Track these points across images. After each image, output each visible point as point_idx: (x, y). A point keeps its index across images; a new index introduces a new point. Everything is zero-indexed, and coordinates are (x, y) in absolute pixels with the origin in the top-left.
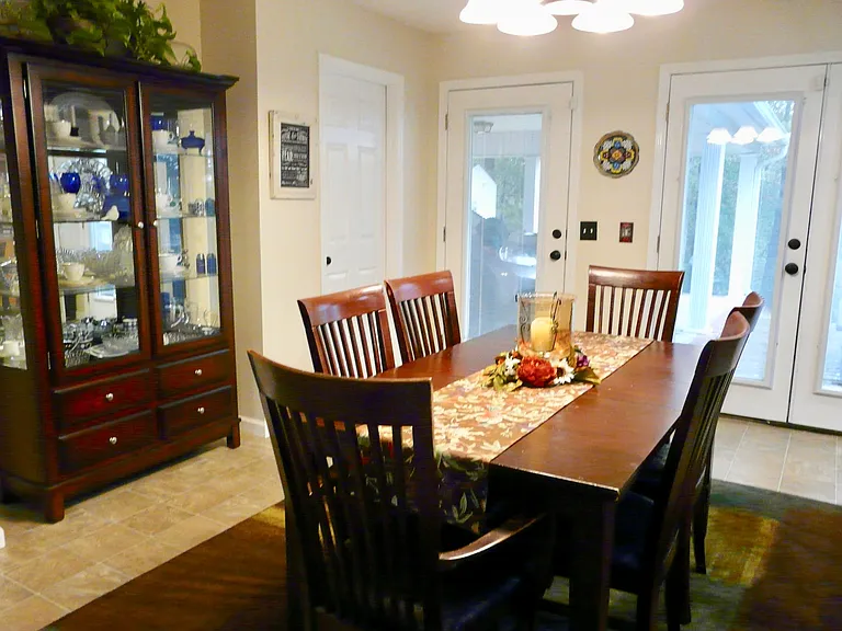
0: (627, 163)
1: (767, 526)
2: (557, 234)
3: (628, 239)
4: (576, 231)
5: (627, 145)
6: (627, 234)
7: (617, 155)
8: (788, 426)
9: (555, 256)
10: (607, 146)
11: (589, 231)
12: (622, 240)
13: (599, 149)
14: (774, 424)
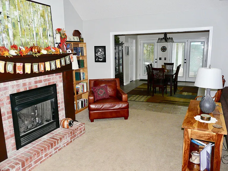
0: (165, 50)
1: (183, 87)
2: (156, 59)
3: (166, 60)
4: (159, 59)
5: (165, 48)
6: (165, 59)
7: (164, 49)
8: (186, 82)
9: (156, 62)
10: (162, 48)
11: (160, 59)
12: (165, 60)
13: (161, 48)
14: (184, 82)
